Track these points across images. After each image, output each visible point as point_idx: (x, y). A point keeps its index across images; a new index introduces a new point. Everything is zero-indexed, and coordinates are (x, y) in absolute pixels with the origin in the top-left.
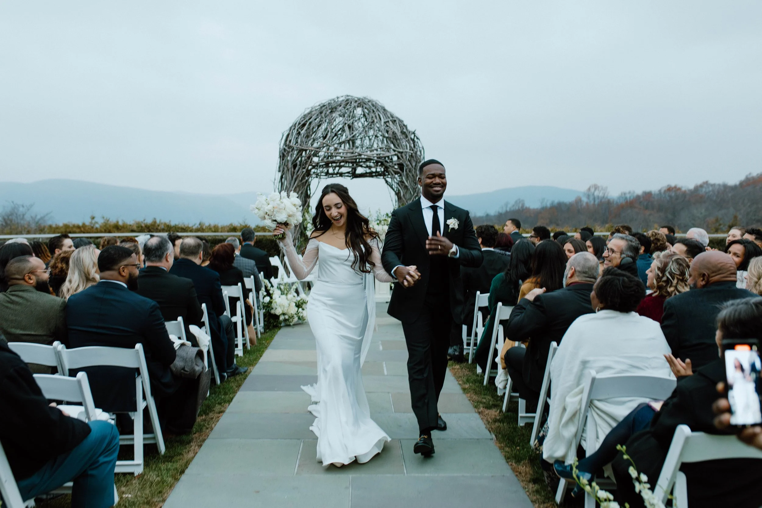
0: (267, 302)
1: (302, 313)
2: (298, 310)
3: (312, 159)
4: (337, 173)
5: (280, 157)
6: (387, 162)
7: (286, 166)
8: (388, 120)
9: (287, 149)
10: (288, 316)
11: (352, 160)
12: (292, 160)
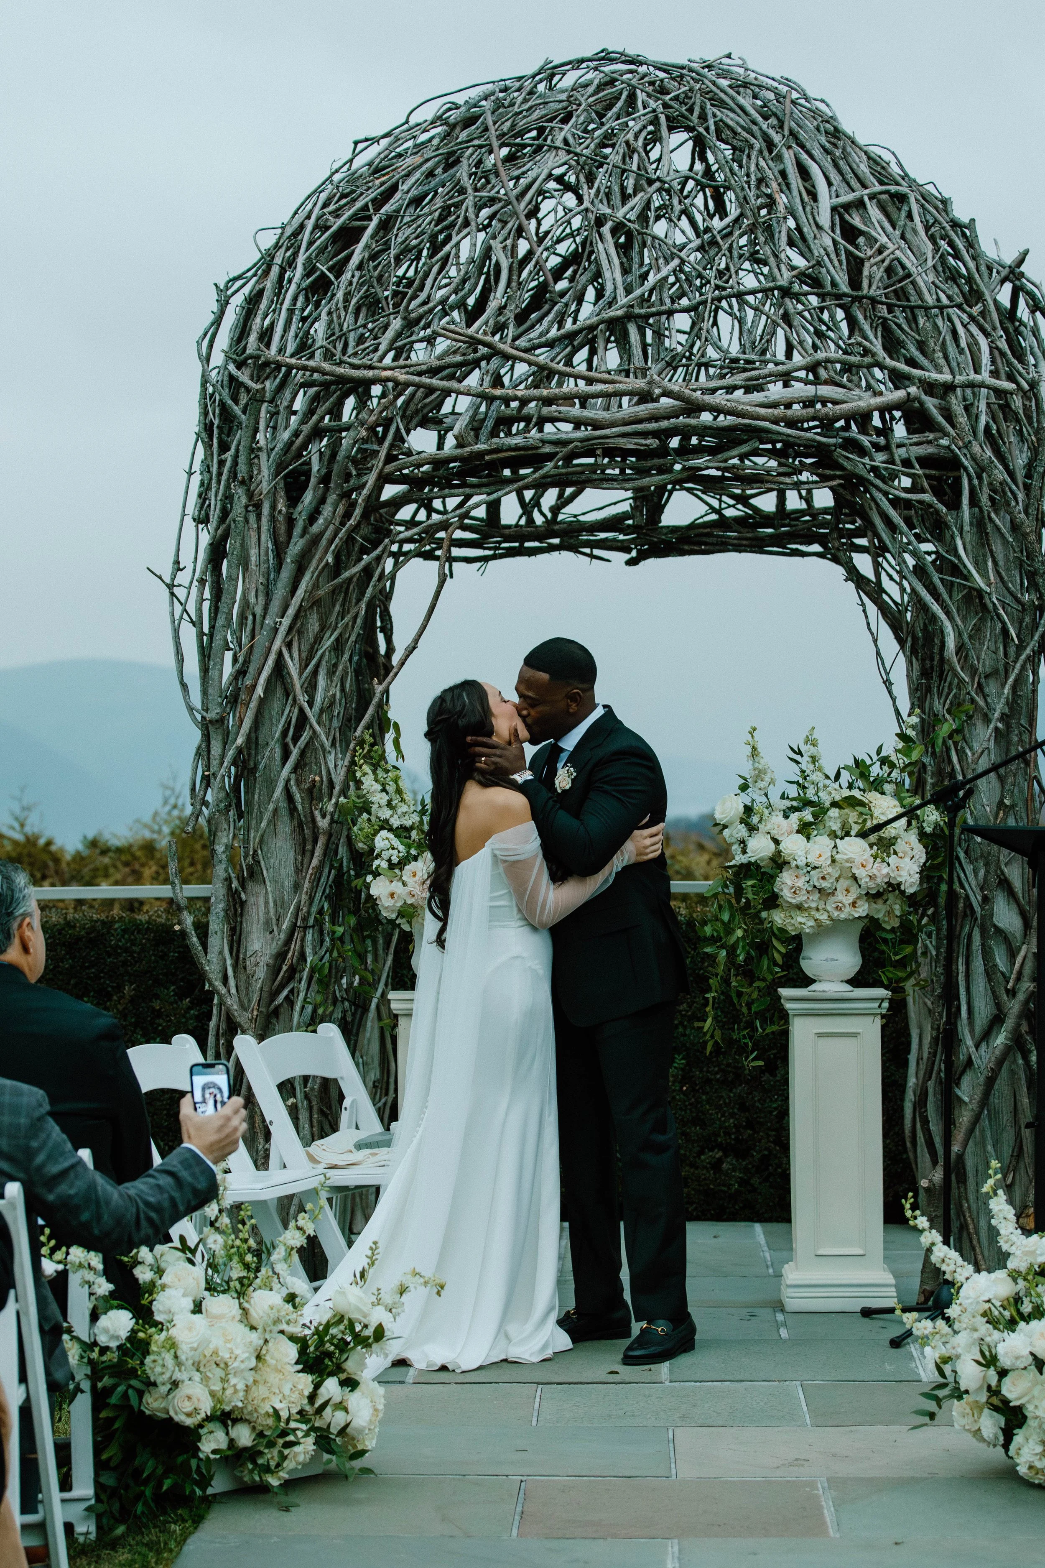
0: (114, 1344)
1: (341, 1406)
2: (317, 1386)
3: (399, 439)
4: (551, 528)
5: (208, 428)
6: (862, 451)
7: (243, 482)
8: (857, 194)
9: (250, 384)
10: (254, 1428)
11: (644, 442)
12: (280, 446)
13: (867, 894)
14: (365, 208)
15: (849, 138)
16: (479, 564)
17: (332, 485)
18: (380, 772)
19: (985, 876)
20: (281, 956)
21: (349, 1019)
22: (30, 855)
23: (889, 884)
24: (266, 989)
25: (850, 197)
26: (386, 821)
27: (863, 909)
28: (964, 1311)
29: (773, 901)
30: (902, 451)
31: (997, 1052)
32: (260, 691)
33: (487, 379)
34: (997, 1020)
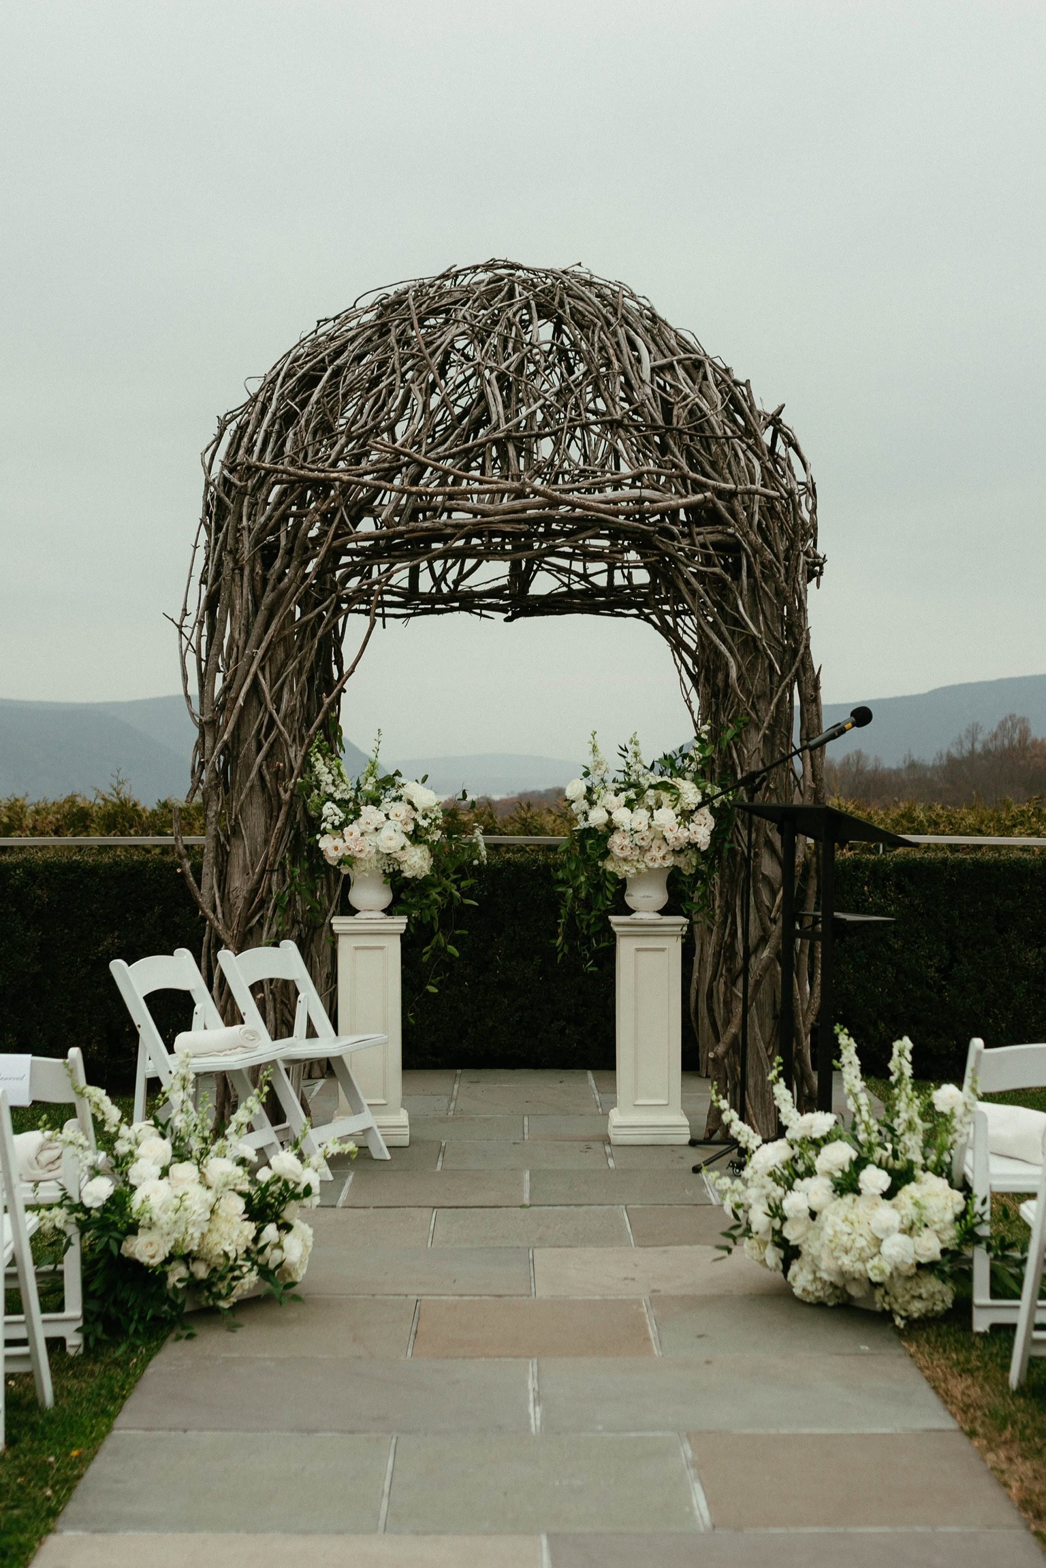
0: (97, 1204)
1: (278, 1246)
2: (260, 1230)
4: (454, 595)
5: (207, 512)
6: (672, 537)
7: (230, 552)
8: (668, 360)
9: (238, 483)
10: (209, 1265)
11: (518, 526)
12: (257, 526)
13: (673, 850)
14: (323, 360)
15: (663, 321)
16: (404, 619)
17: (294, 555)
18: (327, 759)
19: (756, 838)
20: (254, 891)
21: (303, 936)
22: (122, 812)
23: (689, 843)
24: (243, 915)
25: (664, 361)
26: (331, 795)
27: (669, 862)
28: (756, 1172)
29: (607, 853)
30: (700, 538)
31: (763, 962)
32: (241, 701)
33: (406, 480)
34: (764, 940)
